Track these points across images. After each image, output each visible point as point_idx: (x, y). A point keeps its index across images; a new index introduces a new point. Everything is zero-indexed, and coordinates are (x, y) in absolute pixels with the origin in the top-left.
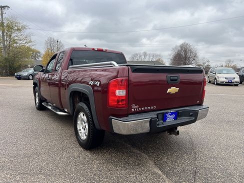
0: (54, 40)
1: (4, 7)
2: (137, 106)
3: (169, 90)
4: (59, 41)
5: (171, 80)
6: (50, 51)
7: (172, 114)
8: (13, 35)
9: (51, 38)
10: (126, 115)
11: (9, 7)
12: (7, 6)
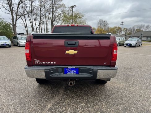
0: (103, 21)
1: (73, 6)
2: (39, 61)
3: (67, 52)
4: (106, 21)
5: (68, 44)
6: (100, 28)
7: (72, 69)
8: (77, 21)
9: (101, 20)
10: (31, 65)
11: (76, 6)
12: (75, 6)
